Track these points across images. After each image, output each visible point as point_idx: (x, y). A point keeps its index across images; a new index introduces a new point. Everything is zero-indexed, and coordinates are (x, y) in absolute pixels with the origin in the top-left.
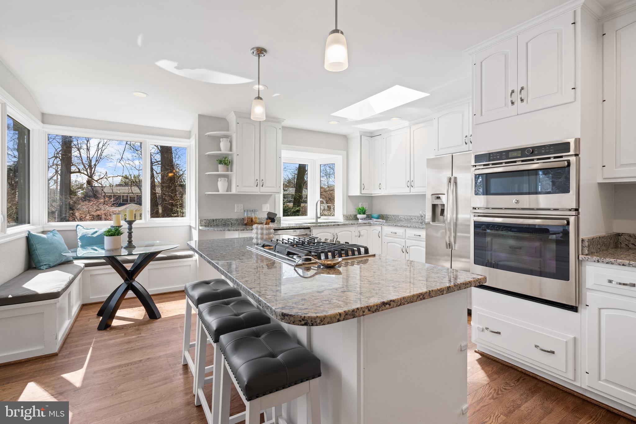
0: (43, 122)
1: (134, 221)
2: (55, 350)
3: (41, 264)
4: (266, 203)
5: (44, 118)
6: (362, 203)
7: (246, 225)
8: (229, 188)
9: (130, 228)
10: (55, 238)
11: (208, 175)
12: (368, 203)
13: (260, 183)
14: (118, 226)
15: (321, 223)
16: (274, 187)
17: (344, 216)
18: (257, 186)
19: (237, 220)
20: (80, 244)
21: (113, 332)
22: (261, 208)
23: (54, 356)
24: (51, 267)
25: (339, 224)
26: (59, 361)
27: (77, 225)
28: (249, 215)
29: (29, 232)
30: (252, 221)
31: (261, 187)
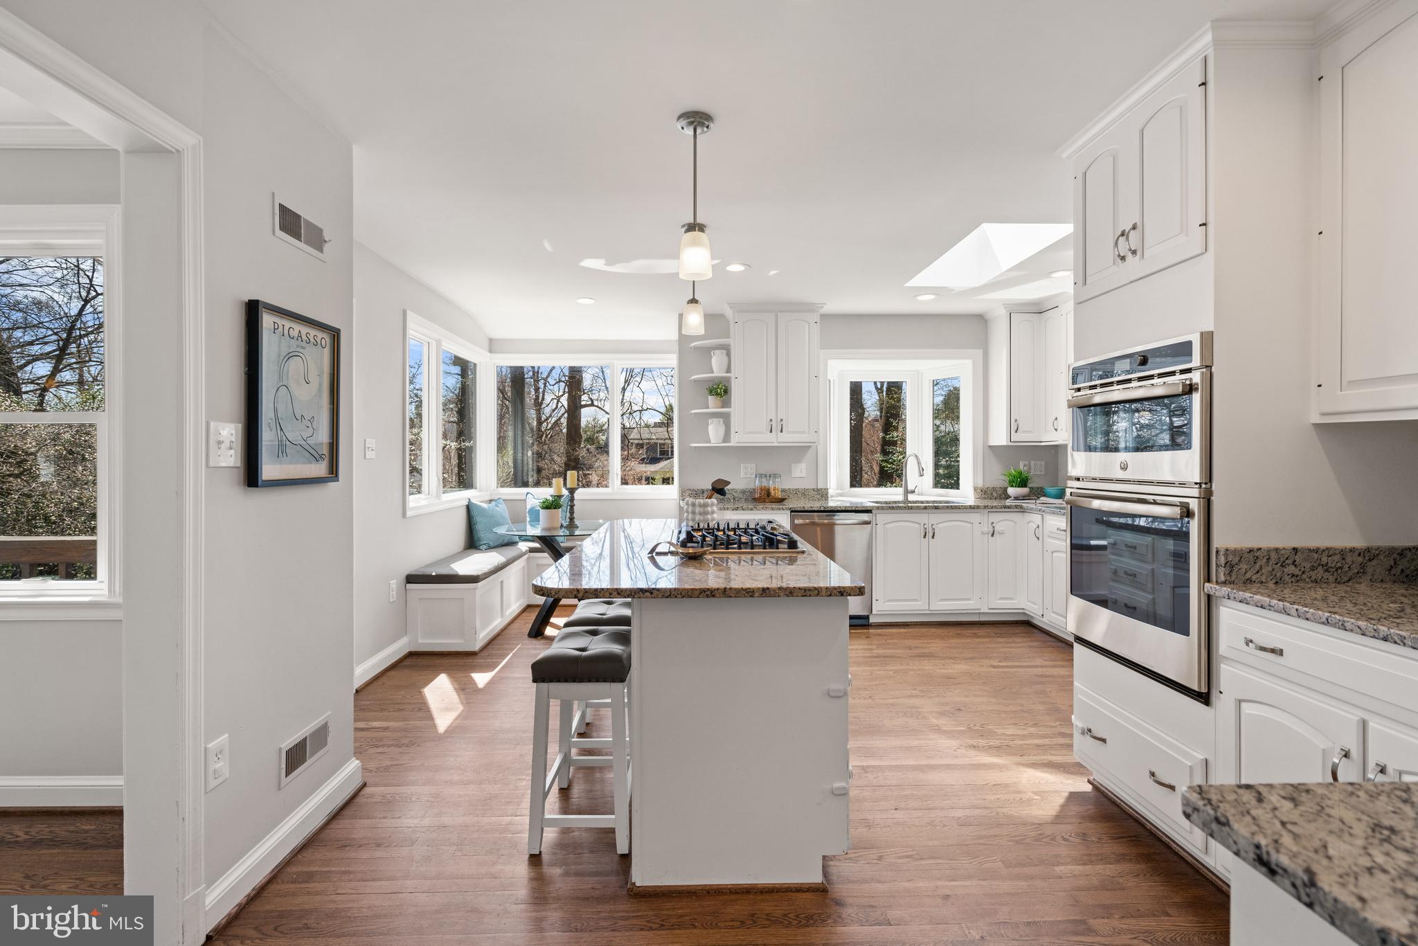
0: (491, 351)
1: (577, 489)
2: (477, 648)
3: (481, 543)
4: (799, 461)
5: (493, 346)
6: (1027, 463)
7: (755, 500)
8: (727, 437)
9: (572, 499)
10: (498, 509)
11: (695, 413)
12: (1043, 463)
13: (778, 426)
14: (557, 496)
15: (914, 502)
16: (804, 432)
17: (975, 489)
18: (771, 432)
19: (743, 492)
20: (528, 519)
21: (542, 641)
22: (790, 471)
23: (472, 654)
24: (491, 548)
25: (938, 506)
26: (478, 660)
27: (528, 493)
28: (765, 484)
29: (470, 500)
30: (769, 494)
31: (779, 433)
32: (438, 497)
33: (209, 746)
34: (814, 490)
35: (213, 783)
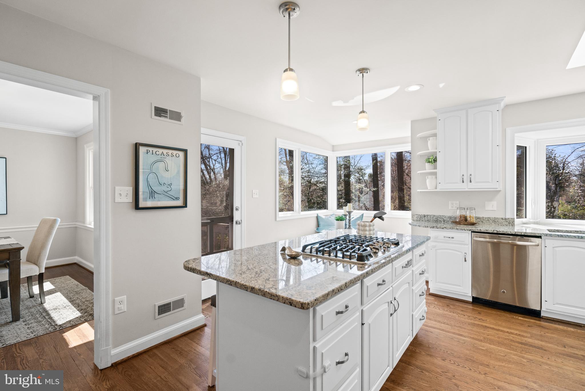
0: (333, 151)
4: (491, 201)
5: (334, 148)
9: (350, 217)
11: (420, 173)
13: (468, 179)
16: (488, 182)
18: (463, 182)
22: (483, 206)
28: (463, 213)
29: (318, 214)
30: (466, 220)
31: (469, 183)
32: (299, 213)
33: (115, 299)
34: (502, 219)
35: (117, 312)
